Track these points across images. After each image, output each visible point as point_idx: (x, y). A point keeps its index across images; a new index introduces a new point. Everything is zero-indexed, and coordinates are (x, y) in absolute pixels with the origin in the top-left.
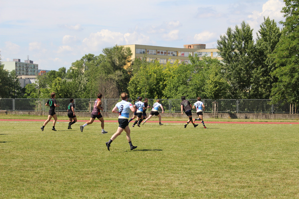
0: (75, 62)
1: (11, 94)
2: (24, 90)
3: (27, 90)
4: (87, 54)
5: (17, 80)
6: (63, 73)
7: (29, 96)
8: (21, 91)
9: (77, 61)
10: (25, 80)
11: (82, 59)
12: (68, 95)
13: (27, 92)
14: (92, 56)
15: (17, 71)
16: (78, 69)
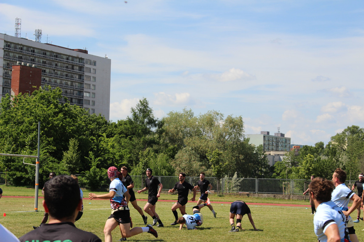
0: (336, 136)
1: (257, 173)
2: (272, 169)
3: (276, 169)
4: (350, 126)
5: (264, 156)
6: (320, 149)
7: (279, 176)
8: (269, 170)
9: (338, 135)
10: (274, 157)
11: (343, 132)
12: (323, 175)
13: (276, 171)
14: (357, 129)
15: (265, 146)
16: (339, 144)
